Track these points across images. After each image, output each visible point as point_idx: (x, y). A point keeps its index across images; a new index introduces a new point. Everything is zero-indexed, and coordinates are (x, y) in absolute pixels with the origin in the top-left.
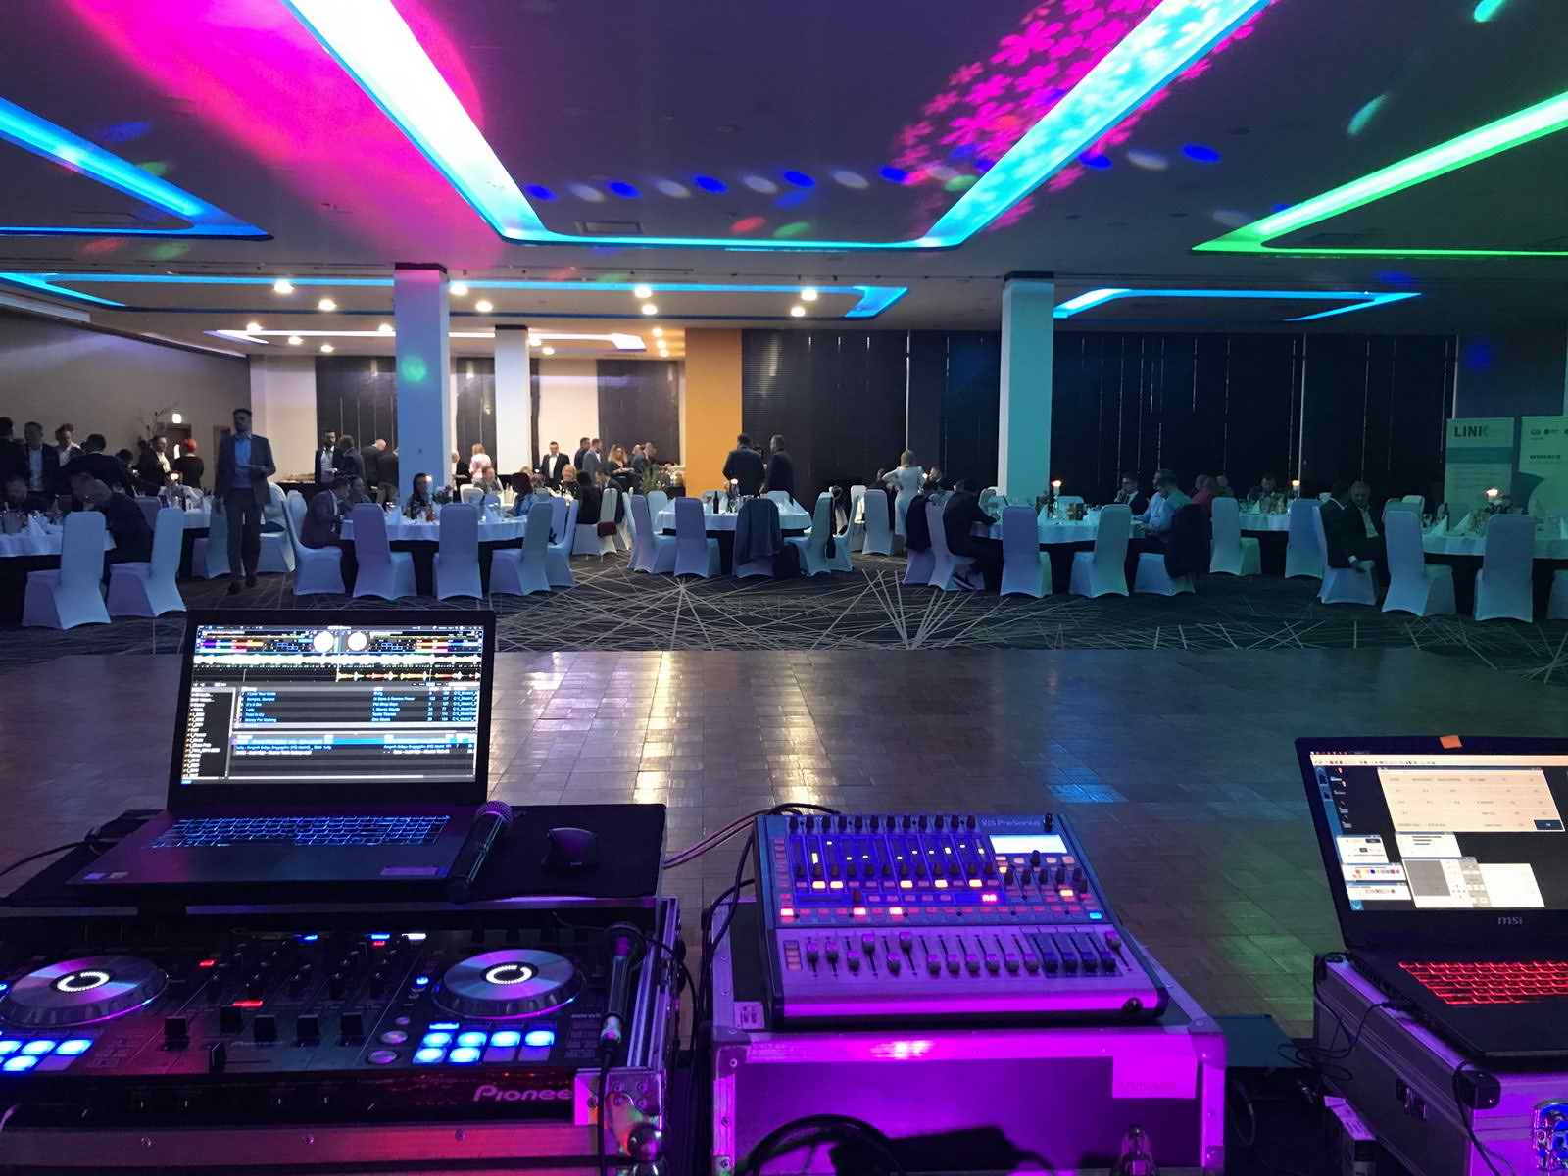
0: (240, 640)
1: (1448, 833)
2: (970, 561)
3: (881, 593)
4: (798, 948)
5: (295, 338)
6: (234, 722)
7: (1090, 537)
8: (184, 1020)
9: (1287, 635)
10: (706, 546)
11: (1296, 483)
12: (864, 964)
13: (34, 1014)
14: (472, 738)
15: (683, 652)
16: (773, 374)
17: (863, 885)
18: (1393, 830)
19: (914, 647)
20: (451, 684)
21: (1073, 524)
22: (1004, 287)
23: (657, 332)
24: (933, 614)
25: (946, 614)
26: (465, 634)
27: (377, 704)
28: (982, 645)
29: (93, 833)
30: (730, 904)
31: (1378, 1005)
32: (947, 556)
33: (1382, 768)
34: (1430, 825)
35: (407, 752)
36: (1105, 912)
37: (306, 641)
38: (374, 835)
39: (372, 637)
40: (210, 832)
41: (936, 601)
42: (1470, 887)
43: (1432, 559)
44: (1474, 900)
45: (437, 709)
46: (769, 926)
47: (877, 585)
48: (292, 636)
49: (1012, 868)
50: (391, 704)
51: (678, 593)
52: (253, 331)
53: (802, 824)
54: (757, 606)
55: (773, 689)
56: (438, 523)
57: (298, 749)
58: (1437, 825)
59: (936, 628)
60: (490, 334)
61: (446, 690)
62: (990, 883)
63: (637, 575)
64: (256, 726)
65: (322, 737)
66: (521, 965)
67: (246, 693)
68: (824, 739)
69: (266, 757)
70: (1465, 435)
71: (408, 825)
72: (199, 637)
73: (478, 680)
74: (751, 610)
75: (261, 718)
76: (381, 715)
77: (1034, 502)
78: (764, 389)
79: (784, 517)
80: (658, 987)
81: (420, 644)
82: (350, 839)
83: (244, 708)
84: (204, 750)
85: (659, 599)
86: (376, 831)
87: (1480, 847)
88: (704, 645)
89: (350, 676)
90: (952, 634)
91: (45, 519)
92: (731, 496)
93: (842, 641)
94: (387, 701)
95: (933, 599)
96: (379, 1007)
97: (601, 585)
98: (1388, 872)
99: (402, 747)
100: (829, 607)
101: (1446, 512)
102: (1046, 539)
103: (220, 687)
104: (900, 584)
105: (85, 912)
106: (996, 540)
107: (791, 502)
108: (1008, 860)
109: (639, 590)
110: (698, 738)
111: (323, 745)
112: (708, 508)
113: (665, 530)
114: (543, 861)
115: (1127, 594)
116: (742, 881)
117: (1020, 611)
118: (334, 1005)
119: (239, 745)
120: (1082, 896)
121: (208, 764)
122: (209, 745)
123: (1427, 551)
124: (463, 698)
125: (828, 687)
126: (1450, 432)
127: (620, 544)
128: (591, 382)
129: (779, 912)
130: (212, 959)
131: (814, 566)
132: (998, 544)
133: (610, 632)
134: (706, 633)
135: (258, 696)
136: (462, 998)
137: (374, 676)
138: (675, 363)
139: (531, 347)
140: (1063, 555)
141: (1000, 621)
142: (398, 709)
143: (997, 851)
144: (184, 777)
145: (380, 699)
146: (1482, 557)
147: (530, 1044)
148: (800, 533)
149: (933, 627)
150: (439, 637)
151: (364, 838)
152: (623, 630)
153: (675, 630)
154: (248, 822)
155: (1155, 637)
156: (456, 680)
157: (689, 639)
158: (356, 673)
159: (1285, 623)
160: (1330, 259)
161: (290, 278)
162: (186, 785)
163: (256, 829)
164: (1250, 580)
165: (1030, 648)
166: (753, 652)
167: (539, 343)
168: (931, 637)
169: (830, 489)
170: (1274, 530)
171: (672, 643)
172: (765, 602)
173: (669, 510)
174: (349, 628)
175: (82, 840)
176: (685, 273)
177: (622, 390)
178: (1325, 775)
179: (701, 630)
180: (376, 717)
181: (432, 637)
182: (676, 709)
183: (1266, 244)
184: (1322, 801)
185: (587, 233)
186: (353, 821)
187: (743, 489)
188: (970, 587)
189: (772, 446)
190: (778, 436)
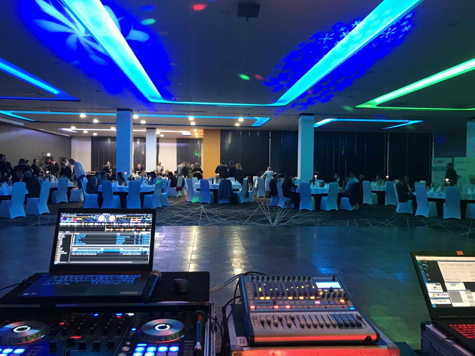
0: (74, 218)
1: (461, 282)
2: (290, 199)
3: (263, 209)
4: (257, 319)
5: (85, 131)
6: (72, 244)
7: (326, 192)
8: (55, 343)
9: (387, 222)
10: (210, 194)
11: (387, 177)
12: (280, 324)
13: (6, 340)
14: (148, 250)
15: (203, 226)
16: (229, 142)
17: (276, 298)
18: (444, 282)
19: (274, 225)
20: (142, 232)
21: (321, 188)
23: (195, 130)
24: (279, 215)
25: (283, 215)
26: (146, 216)
27: (118, 239)
28: (294, 225)
29: (25, 280)
31: (444, 339)
32: (283, 197)
33: (439, 261)
34: (455, 280)
35: (127, 254)
37: (95, 218)
38: (117, 281)
39: (117, 217)
40: (63, 280)
41: (280, 211)
42: (469, 300)
43: (430, 200)
44: (471, 304)
45: (137, 240)
46: (247, 311)
47: (262, 206)
48: (91, 217)
49: (324, 292)
50: (122, 239)
51: (201, 208)
52: (73, 129)
53: (255, 278)
54: (225, 212)
55: (231, 238)
57: (92, 253)
58: (457, 280)
59: (280, 220)
60: (145, 130)
61: (140, 234)
62: (317, 298)
63: (189, 203)
64: (79, 245)
65: (100, 249)
66: (166, 324)
67: (76, 235)
68: (247, 253)
69: (82, 256)
70: (437, 163)
71: (128, 278)
72: (62, 217)
73: (150, 231)
74: (224, 213)
75: (80, 243)
76: (119, 242)
77: (309, 181)
78: (227, 147)
79: (233, 185)
80: (211, 332)
81: (132, 219)
82: (109, 282)
83: (75, 240)
84: (62, 253)
85: (195, 210)
86: (117, 279)
88: (209, 224)
89: (109, 230)
90: (285, 221)
91: (7, 184)
92: (217, 179)
93: (252, 223)
94: (121, 238)
95: (279, 210)
96: (120, 338)
97: (177, 205)
98: (443, 295)
99: (125, 252)
100: (248, 213)
101: (433, 185)
102: (313, 193)
103: (68, 233)
104: (269, 206)
105: (22, 306)
106: (298, 193)
107: (236, 181)
108: (322, 290)
109: (189, 207)
110: (208, 253)
111: (100, 252)
112: (210, 182)
113: (197, 189)
114: (172, 290)
115: (338, 210)
117: (306, 214)
118: (105, 338)
119: (73, 252)
120: (347, 302)
121: (63, 258)
122: (64, 251)
123: (428, 197)
124: (145, 237)
125: (246, 237)
126: (433, 162)
127: (183, 193)
128: (175, 145)
129: (250, 307)
130: (63, 322)
131: (242, 200)
132: (299, 194)
133: (180, 220)
134: (210, 221)
135: (80, 236)
136: (148, 335)
137: (117, 230)
138: (200, 140)
139: (157, 134)
140: (318, 197)
141: (300, 217)
142: (125, 240)
143: (318, 287)
144: (55, 262)
145: (119, 237)
146: (445, 199)
148: (238, 190)
149: (279, 219)
150: (138, 217)
151: (114, 282)
152: (184, 219)
153: (200, 220)
154: (76, 276)
155: (347, 223)
156: (143, 231)
157: (204, 222)
158: (111, 229)
159: (386, 219)
160: (396, 110)
161: (85, 113)
162: (56, 265)
163: (78, 279)
164: (375, 206)
165: (309, 226)
166: (225, 226)
167: (159, 133)
168: (280, 222)
169: (247, 177)
170: (381, 190)
171: (200, 223)
172: (228, 211)
173: (198, 183)
174: (110, 214)
175: (21, 282)
176: (204, 113)
177: (184, 147)
178: (421, 263)
179: (208, 220)
180: (118, 243)
181: (136, 217)
182: (201, 244)
183: (377, 106)
184: (420, 272)
185: (175, 100)
186: (110, 276)
187: (221, 177)
188: (291, 207)
189: (230, 164)
190: (231, 161)
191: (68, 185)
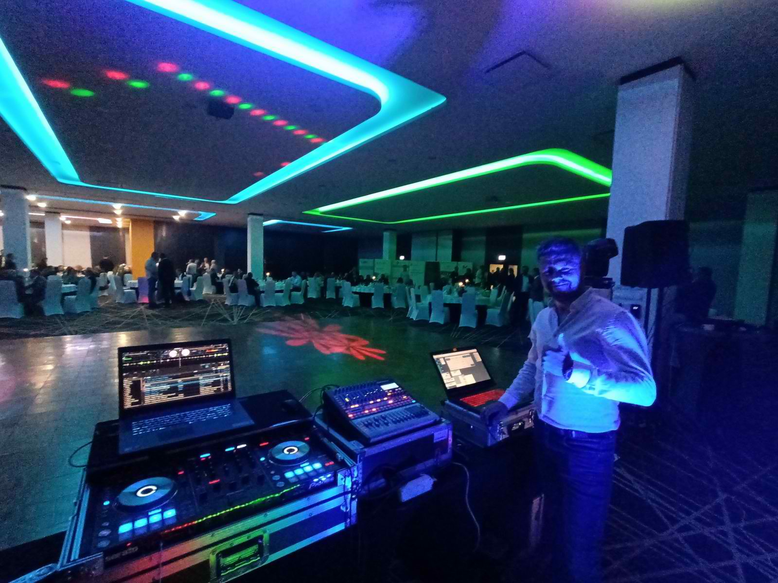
1: (459, 370)
3: (216, 307)
16: (164, 234)
18: (450, 371)
22: (249, 217)
23: (119, 219)
36: (415, 400)
42: (464, 381)
47: (214, 304)
51: (141, 309)
58: (456, 368)
60: (44, 215)
85: (135, 312)
87: (465, 372)
90: (245, 319)
93: (210, 323)
98: (451, 380)
100: (201, 312)
122: (134, 399)
128: (86, 234)
131: (186, 299)
138: (124, 230)
139: (62, 220)
144: (125, 407)
167: (65, 219)
168: (240, 320)
171: (149, 327)
183: (321, 213)
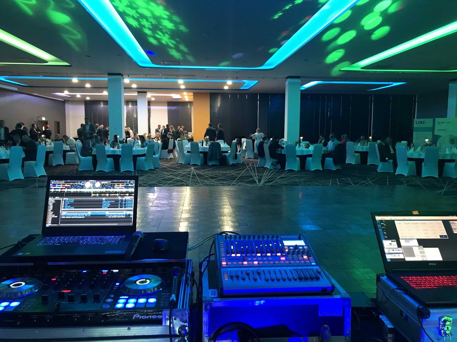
0: (63, 184)
1: (415, 239)
2: (276, 160)
3: (251, 170)
4: (227, 274)
5: (78, 95)
6: (62, 208)
7: (311, 153)
8: (47, 296)
9: (368, 181)
10: (200, 156)
11: (371, 138)
12: (247, 278)
13: (3, 295)
14: (132, 213)
15: (193, 187)
16: (219, 106)
17: (246, 255)
18: (399, 238)
19: (260, 185)
20: (125, 197)
21: (306, 149)
22: (286, 80)
23: (185, 93)
24: (266, 176)
25: (269, 176)
26: (129, 182)
27: (104, 203)
28: (280, 184)
29: (20, 241)
30: (207, 261)
31: (395, 289)
33: (396, 220)
34: (410, 237)
36: (316, 262)
37: (83, 185)
38: (103, 241)
39: (102, 183)
40: (54, 241)
41: (266, 172)
42: (421, 255)
43: (410, 159)
44: (422, 258)
45: (121, 204)
46: (219, 267)
48: (78, 183)
49: (289, 250)
50: (108, 203)
52: (66, 93)
53: (228, 237)
54: (214, 173)
55: (219, 198)
56: (121, 149)
57: (80, 216)
60: (136, 94)
61: (124, 199)
62: (283, 254)
63: (179, 164)
64: (68, 209)
65: (87, 213)
66: (147, 279)
67: (65, 200)
68: (234, 212)
69: (71, 219)
70: (419, 123)
71: (113, 238)
72: (51, 183)
73: (133, 196)
74: (213, 175)
75: (69, 207)
76: (105, 206)
77: (295, 143)
78: (216, 110)
79: (222, 147)
80: (187, 285)
81: (116, 185)
82: (96, 243)
83: (64, 204)
84: (53, 217)
85: (186, 171)
86: (104, 240)
87: (424, 243)
88: (199, 185)
89: (96, 195)
90: (271, 181)
91: (5, 148)
93: (239, 184)
94: (106, 202)
95: (266, 171)
96: (105, 292)
97: (169, 167)
98: (397, 250)
99: (111, 215)
101: (414, 146)
102: (298, 154)
103: (57, 198)
104: (256, 167)
105: (17, 264)
107: (224, 143)
108: (288, 248)
109: (180, 169)
110: (197, 212)
111: (88, 215)
112: (200, 145)
113: (187, 151)
114: (153, 249)
115: (322, 170)
116: (211, 254)
117: (291, 175)
118: (92, 291)
119: (63, 215)
120: (310, 258)
121: (54, 221)
122: (54, 215)
123: (408, 157)
124: (129, 201)
125: (235, 197)
126: (415, 123)
127: (174, 155)
128: (166, 108)
129: (222, 263)
130: (55, 278)
131: (231, 162)
132: (284, 155)
133: (171, 181)
135: (68, 201)
136: (129, 289)
137: (103, 195)
138: (190, 103)
139: (148, 98)
140: (303, 158)
141: (285, 178)
142: (110, 204)
143: (285, 245)
144: (47, 225)
145: (104, 201)
146: (424, 159)
147: (149, 302)
148: (227, 152)
149: (266, 180)
150: (122, 183)
151: (100, 242)
152: (175, 181)
153: (190, 181)
154: (66, 238)
155: (330, 182)
156: (127, 196)
157: (195, 183)
158: (97, 194)
159: (367, 178)
160: (380, 73)
161: (77, 77)
162: (47, 227)
163: (68, 240)
164: (357, 166)
165: (294, 185)
166: (213, 187)
167: (150, 97)
168: (265, 182)
169: (236, 139)
170: (364, 151)
171: (190, 184)
172: (217, 172)
173: (189, 145)
174: (95, 181)
175: (17, 243)
176: (193, 76)
177: (174, 110)
178: (379, 222)
179: (198, 181)
180: (103, 207)
181: (120, 183)
182: (191, 204)
183: (362, 68)
184: (379, 230)
185: (164, 64)
186: (97, 237)
187: (210, 139)
188: (276, 168)
189: (218, 127)
190: (220, 124)
191: (64, 148)
